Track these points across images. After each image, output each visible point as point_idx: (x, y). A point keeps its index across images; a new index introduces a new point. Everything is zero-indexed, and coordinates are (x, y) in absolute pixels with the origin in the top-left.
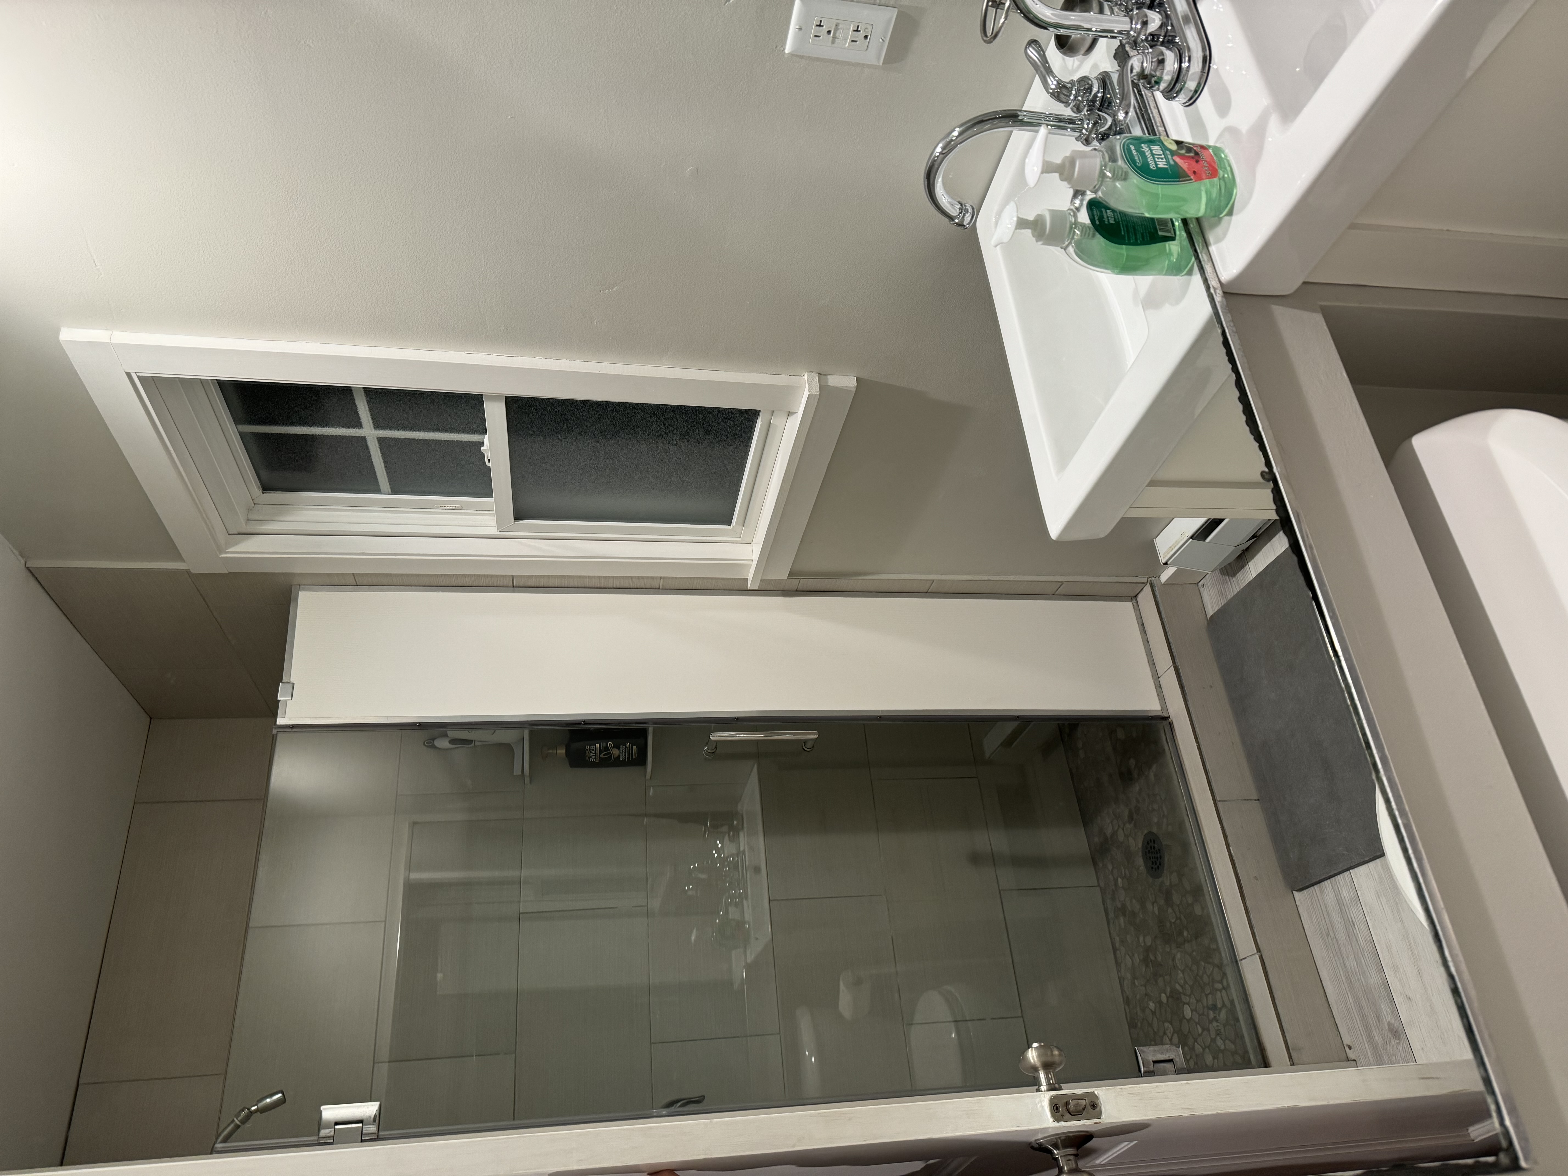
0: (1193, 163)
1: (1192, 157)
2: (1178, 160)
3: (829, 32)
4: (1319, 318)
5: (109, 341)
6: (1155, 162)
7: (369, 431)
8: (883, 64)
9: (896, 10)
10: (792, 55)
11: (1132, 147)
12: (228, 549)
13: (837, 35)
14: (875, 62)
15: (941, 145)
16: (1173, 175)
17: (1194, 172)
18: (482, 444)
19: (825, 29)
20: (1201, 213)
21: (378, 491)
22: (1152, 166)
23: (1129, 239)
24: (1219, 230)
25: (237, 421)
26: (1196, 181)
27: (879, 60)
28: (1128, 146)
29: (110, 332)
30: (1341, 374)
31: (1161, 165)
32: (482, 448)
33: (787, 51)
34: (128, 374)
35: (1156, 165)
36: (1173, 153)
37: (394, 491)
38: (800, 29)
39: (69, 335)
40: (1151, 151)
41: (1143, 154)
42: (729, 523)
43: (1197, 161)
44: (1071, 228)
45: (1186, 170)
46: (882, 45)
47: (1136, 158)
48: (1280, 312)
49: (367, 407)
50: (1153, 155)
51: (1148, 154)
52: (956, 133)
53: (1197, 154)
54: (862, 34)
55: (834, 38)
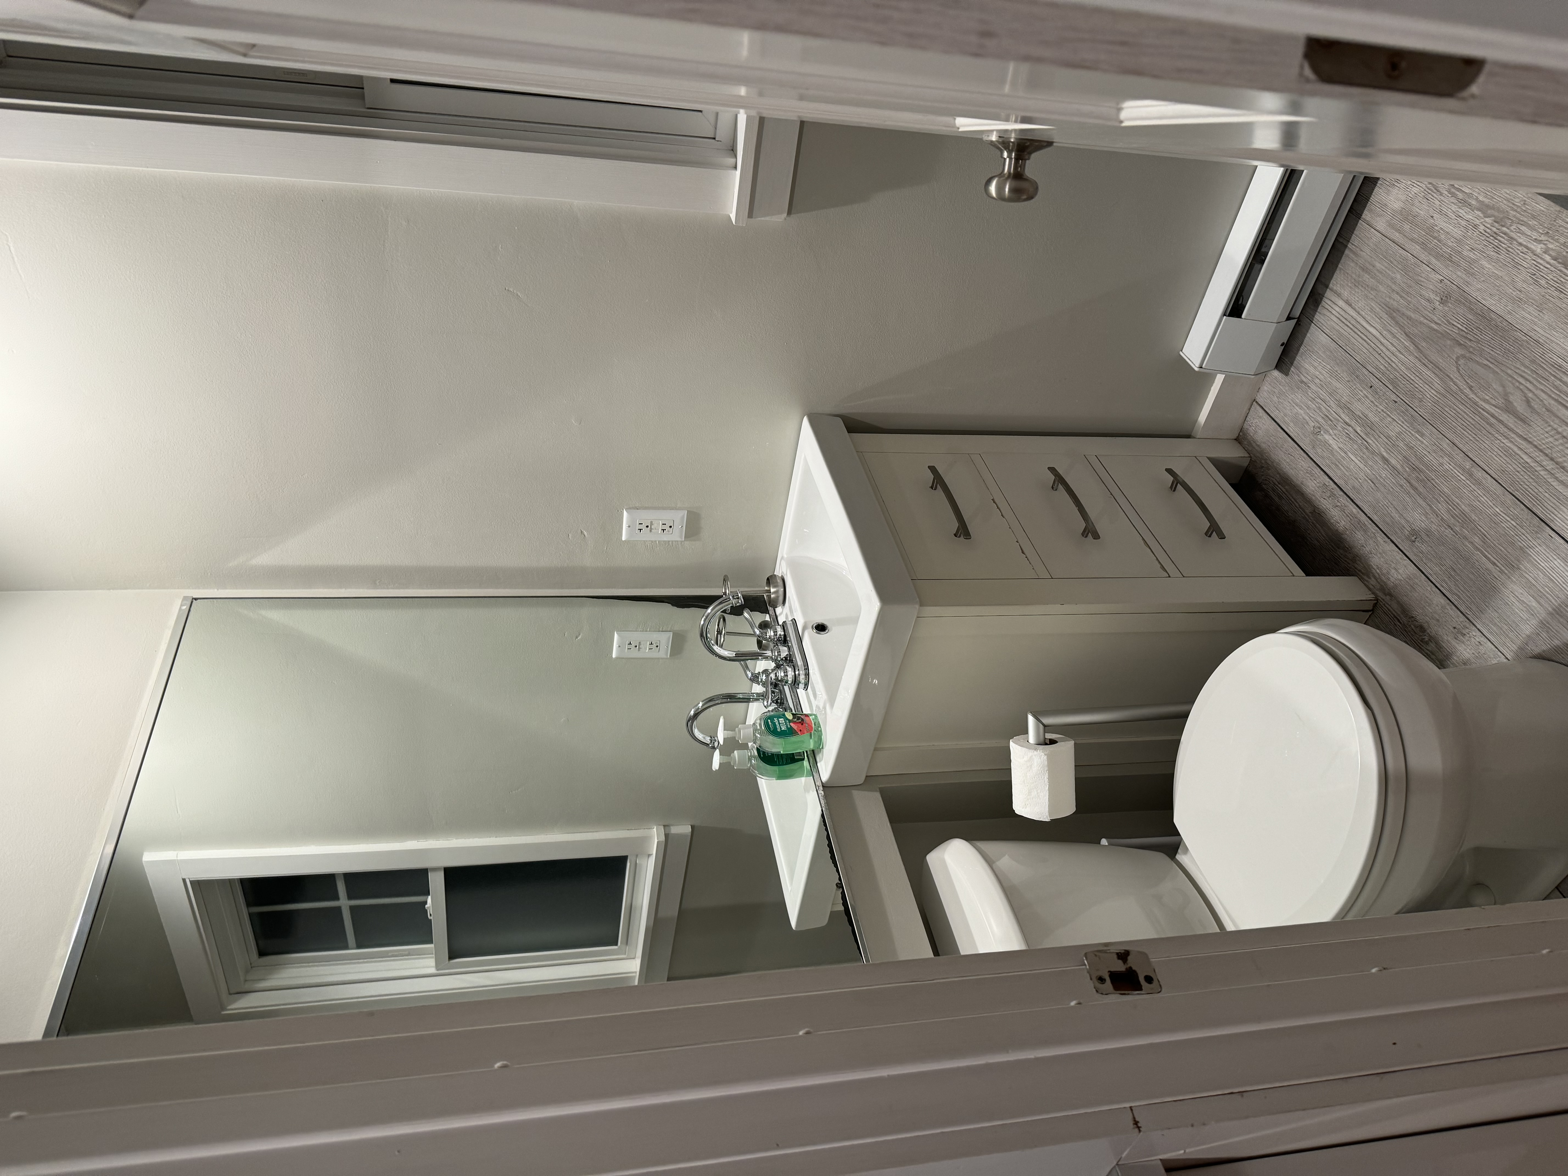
0: (800, 725)
1: (800, 722)
2: (792, 724)
3: (636, 646)
4: (877, 796)
5: (176, 858)
6: (780, 727)
7: (344, 903)
8: (670, 656)
9: (672, 633)
10: (617, 658)
11: (769, 721)
12: (230, 1005)
13: (641, 647)
14: (664, 656)
15: (693, 710)
16: (791, 732)
17: (800, 730)
18: (426, 903)
19: (633, 645)
20: (812, 747)
21: (346, 947)
22: (779, 730)
23: (779, 763)
24: (820, 755)
25: (249, 904)
26: (801, 734)
27: (667, 656)
28: (767, 720)
29: (176, 853)
30: (887, 824)
31: (783, 729)
32: (426, 906)
33: (614, 656)
34: (184, 880)
35: (781, 729)
36: (790, 721)
37: (359, 946)
38: (619, 646)
39: (149, 857)
40: (779, 721)
41: (774, 724)
42: (617, 945)
43: (802, 724)
44: (749, 758)
45: (796, 729)
46: (667, 650)
47: (771, 727)
48: (856, 793)
49: (344, 884)
50: (779, 723)
51: (777, 724)
52: (700, 705)
53: (803, 720)
54: (655, 645)
55: (639, 648)
